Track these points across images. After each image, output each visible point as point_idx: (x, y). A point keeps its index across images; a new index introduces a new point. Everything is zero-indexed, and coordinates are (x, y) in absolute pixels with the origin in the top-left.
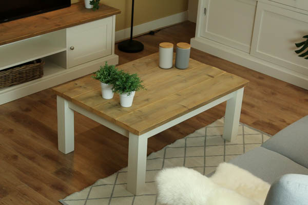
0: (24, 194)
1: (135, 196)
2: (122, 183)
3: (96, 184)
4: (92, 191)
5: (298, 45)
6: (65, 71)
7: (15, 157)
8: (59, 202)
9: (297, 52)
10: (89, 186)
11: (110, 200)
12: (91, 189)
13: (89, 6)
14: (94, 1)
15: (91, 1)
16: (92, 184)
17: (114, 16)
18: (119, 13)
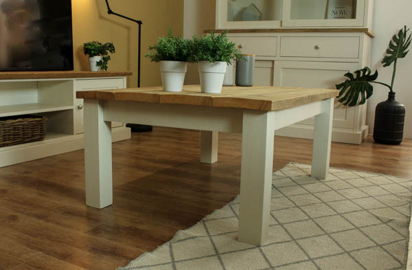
1: (259, 247)
2: (220, 233)
3: (176, 238)
4: (174, 250)
5: (338, 87)
7: (14, 218)
10: (165, 242)
11: (219, 258)
12: (171, 247)
13: (95, 69)
14: (101, 61)
15: (98, 61)
16: (169, 240)
17: (125, 78)
18: (131, 74)
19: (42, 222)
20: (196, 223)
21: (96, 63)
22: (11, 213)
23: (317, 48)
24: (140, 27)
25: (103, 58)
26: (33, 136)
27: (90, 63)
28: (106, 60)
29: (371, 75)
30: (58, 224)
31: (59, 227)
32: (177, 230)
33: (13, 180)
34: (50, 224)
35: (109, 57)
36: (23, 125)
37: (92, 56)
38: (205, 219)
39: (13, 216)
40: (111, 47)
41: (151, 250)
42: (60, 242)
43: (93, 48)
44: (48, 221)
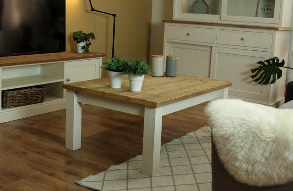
0: (37, 178)
1: (151, 177)
2: (134, 168)
3: (109, 169)
4: (106, 175)
5: (253, 71)
6: (62, 99)
7: (25, 153)
8: (76, 183)
9: (253, 77)
10: (103, 171)
11: (127, 181)
12: (105, 173)
13: (81, 51)
14: (84, 46)
15: (83, 46)
16: (105, 170)
17: (101, 58)
18: (105, 55)
19: (40, 156)
20: (123, 162)
21: (81, 47)
22: (23, 150)
23: (242, 39)
24: (115, 18)
25: (86, 44)
26: (37, 100)
27: (77, 47)
28: (88, 45)
29: (279, 62)
30: (50, 158)
31: (50, 160)
32: (111, 165)
33: (24, 129)
34: (45, 158)
35: (90, 43)
36: (31, 93)
37: (78, 42)
38: (129, 160)
39: (25, 152)
40: (92, 36)
41: (94, 174)
42: (49, 167)
43: (80, 37)
44: (43, 156)
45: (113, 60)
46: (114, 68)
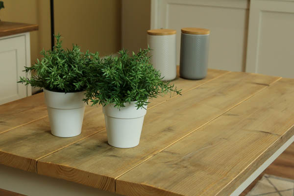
17: (28, 35)
18: (36, 29)
45: (54, 59)
46: (60, 82)
